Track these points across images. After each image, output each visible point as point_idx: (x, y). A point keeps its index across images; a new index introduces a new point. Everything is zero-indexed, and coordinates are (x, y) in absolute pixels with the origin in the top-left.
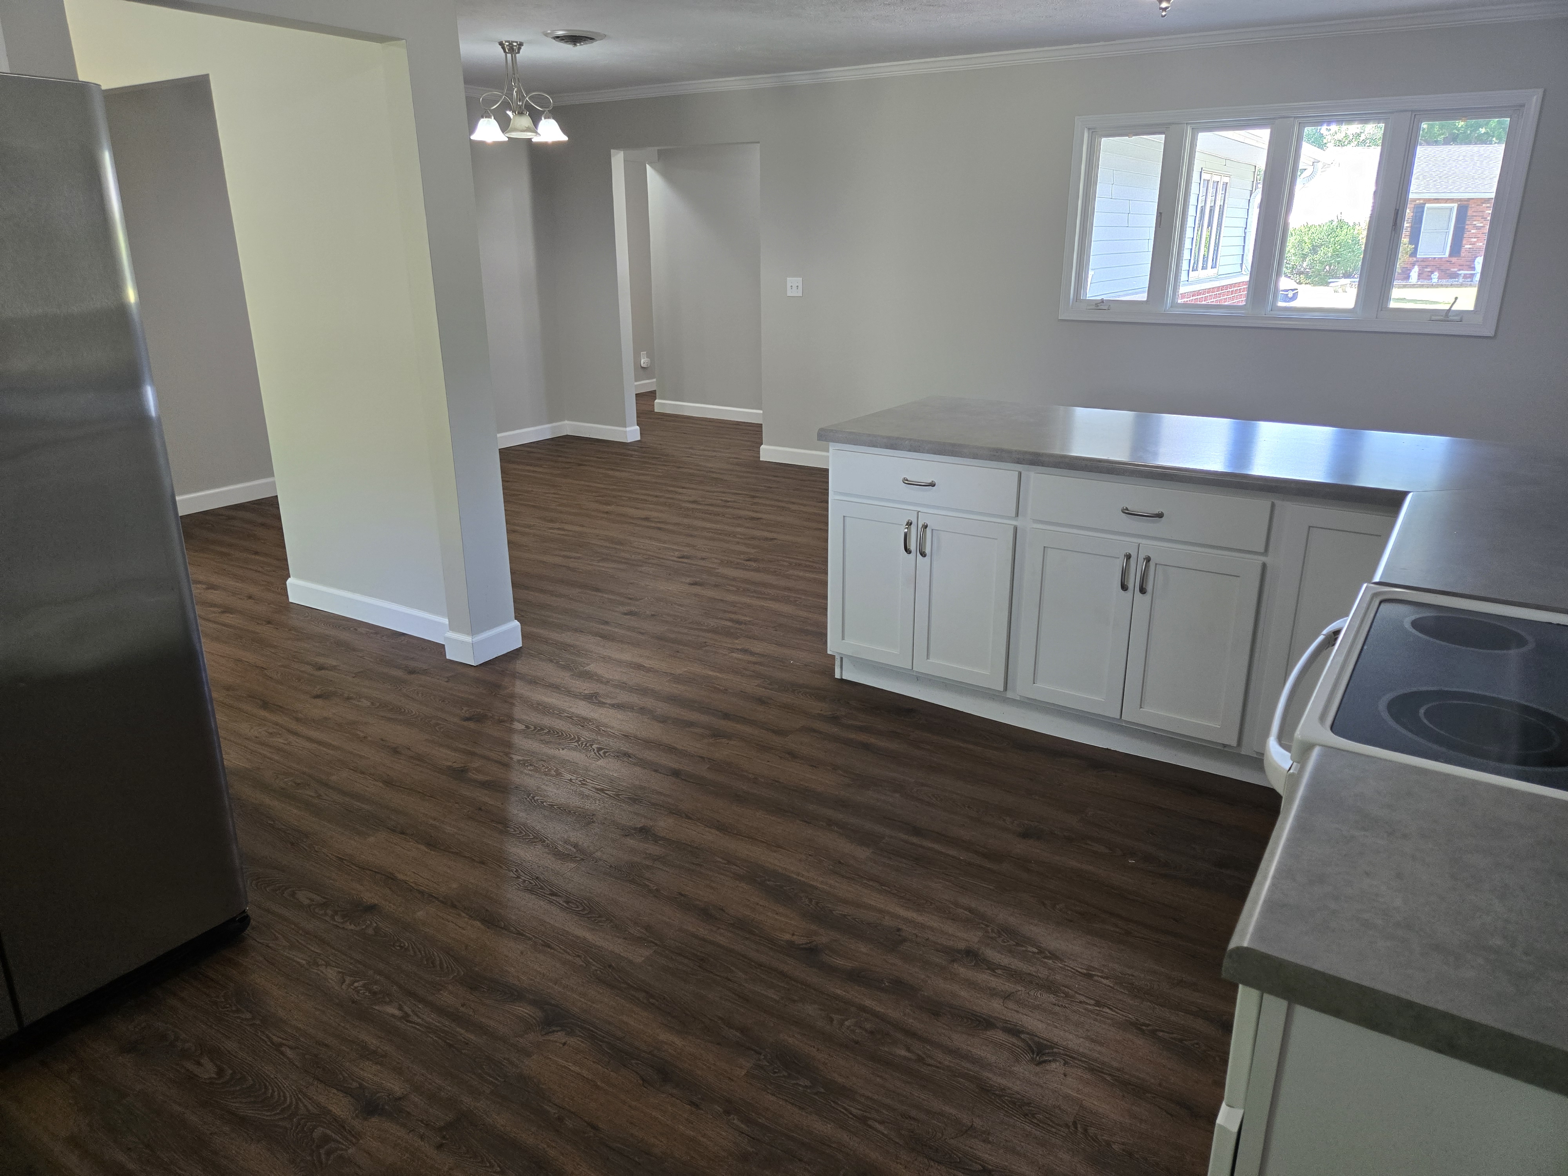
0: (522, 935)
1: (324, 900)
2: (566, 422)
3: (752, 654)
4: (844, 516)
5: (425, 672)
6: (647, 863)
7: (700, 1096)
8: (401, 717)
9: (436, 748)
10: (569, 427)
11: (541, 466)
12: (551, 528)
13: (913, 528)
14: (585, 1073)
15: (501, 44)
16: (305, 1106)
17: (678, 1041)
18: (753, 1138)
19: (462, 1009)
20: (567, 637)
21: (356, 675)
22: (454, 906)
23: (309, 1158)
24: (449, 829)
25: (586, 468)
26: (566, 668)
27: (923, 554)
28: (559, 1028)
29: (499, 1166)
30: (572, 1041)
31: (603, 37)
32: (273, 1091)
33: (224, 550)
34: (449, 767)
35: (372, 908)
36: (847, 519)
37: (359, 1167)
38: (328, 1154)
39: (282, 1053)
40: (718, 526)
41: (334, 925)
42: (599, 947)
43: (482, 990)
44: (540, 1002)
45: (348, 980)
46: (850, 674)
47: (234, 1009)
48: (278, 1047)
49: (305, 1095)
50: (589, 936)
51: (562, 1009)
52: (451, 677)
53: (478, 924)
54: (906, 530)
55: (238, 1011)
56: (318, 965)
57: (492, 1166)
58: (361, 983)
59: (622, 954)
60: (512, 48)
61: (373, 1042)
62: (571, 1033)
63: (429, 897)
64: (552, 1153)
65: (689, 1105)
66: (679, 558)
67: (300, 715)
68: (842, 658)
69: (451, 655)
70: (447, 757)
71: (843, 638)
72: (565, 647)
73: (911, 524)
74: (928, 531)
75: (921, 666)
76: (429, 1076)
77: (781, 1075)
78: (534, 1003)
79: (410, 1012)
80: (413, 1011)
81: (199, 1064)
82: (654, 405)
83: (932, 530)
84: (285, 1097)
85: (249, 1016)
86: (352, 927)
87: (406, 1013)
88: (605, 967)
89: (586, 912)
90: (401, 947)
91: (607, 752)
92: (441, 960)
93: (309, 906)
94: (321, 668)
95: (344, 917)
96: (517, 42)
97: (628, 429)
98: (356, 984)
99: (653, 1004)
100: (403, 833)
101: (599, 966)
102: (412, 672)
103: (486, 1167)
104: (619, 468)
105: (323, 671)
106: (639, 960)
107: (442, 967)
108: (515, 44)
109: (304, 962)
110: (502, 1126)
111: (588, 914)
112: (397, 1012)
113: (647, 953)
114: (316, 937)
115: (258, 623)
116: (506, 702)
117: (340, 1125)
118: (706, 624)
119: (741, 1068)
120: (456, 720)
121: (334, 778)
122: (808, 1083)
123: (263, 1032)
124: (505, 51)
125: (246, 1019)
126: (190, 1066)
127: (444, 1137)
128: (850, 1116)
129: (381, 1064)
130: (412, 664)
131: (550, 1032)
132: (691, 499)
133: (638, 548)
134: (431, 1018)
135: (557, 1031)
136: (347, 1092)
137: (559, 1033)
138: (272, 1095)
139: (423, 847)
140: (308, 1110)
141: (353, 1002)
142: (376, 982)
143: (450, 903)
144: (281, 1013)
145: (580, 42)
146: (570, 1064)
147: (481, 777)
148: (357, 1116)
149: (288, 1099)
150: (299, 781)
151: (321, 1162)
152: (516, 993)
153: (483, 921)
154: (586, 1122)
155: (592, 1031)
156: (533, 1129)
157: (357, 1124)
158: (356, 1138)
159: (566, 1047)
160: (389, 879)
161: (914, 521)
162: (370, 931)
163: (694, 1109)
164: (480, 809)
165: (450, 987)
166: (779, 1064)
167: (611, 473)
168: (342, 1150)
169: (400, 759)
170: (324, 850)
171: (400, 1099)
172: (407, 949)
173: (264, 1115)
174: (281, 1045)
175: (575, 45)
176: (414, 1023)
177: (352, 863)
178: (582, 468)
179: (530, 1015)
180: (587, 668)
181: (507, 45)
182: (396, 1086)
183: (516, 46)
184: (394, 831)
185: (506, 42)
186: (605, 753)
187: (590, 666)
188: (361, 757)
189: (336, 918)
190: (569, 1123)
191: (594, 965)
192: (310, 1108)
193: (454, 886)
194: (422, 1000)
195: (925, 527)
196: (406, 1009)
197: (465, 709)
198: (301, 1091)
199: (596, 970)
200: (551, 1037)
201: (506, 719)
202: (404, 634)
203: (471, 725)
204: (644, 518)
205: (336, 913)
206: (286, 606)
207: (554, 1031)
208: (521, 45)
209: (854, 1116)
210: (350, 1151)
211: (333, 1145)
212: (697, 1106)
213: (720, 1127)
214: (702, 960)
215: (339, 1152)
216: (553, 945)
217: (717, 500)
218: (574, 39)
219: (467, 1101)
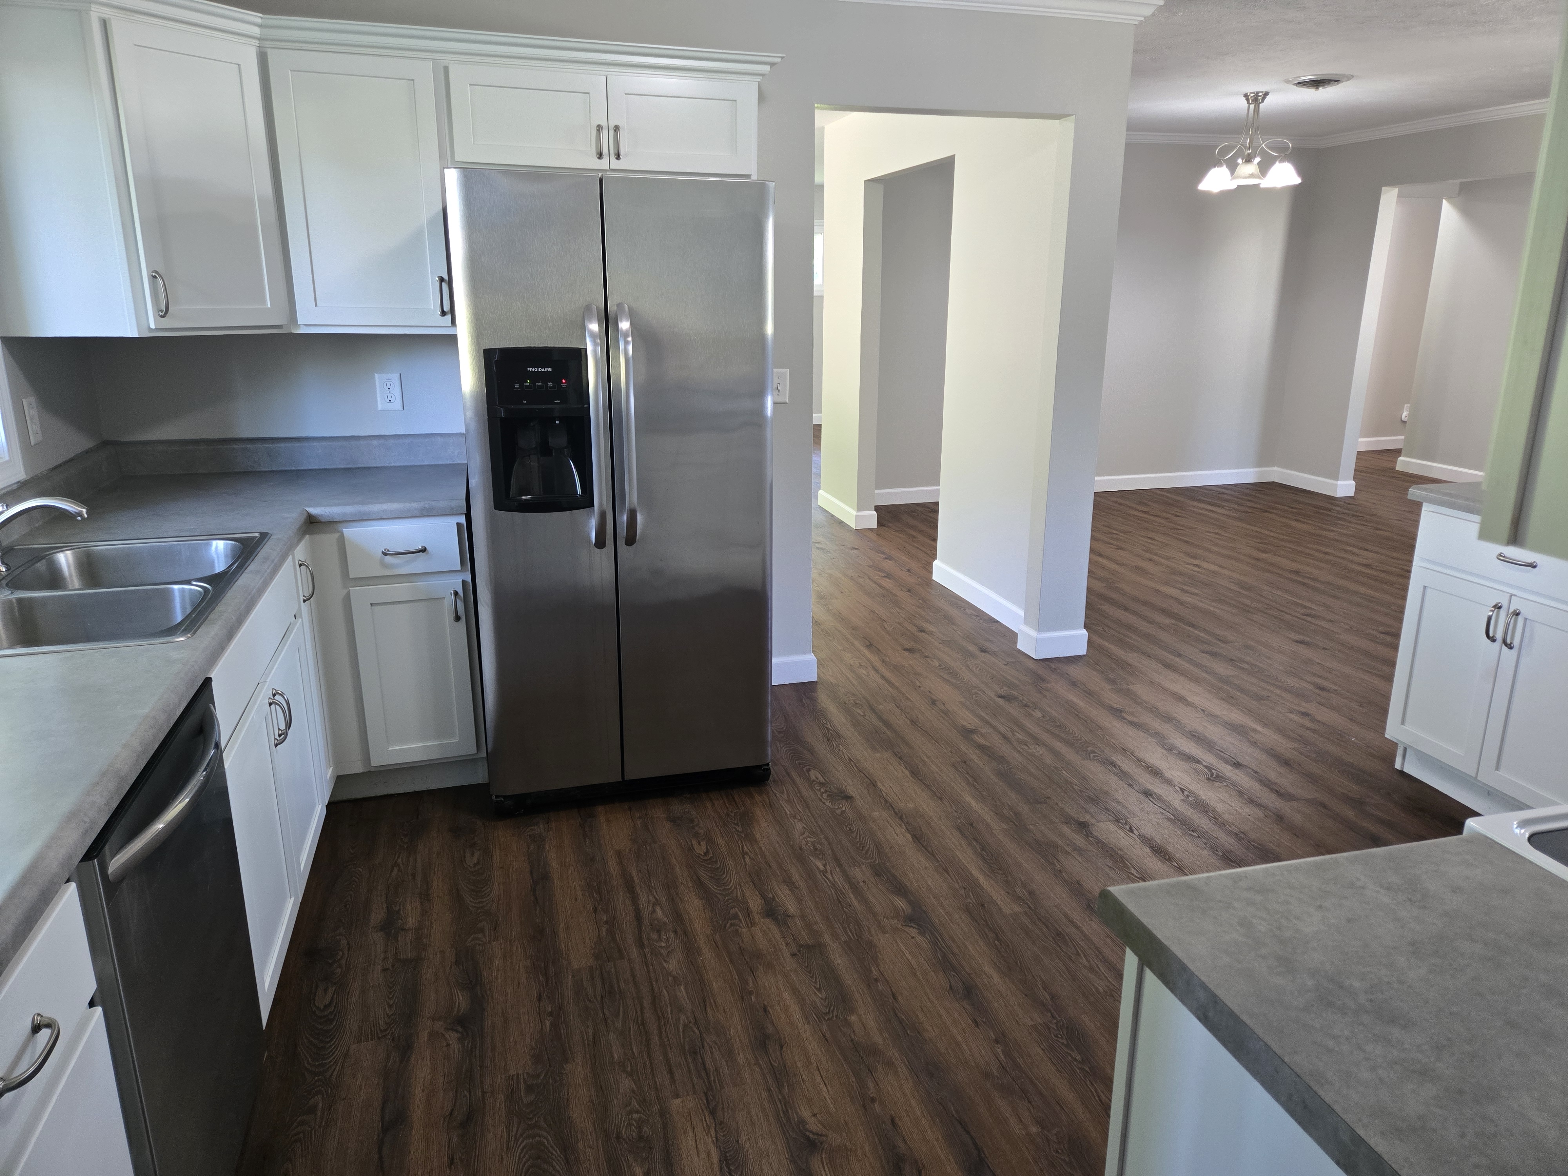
0: (934, 856)
1: (824, 782)
2: (1276, 468)
3: (1313, 720)
4: (1425, 587)
5: (994, 654)
6: (1067, 849)
7: (984, 1020)
8: (954, 681)
9: (964, 710)
10: (1277, 474)
11: (1223, 507)
12: (1188, 564)
13: (1503, 613)
14: (913, 962)
15: (1246, 96)
16: (737, 894)
17: (996, 978)
18: (1003, 1068)
19: (862, 884)
20: (1131, 657)
21: (943, 642)
22: (901, 818)
23: (720, 922)
24: (934, 768)
25: (1270, 515)
26: (1112, 682)
27: (1510, 647)
28: (916, 927)
29: (820, 985)
30: (919, 939)
31: (1349, 78)
32: (726, 876)
33: (914, 534)
34: (963, 726)
35: (848, 798)
36: (1429, 592)
37: (743, 941)
38: (732, 925)
39: (744, 858)
40: (1372, 593)
41: (819, 798)
42: (984, 889)
43: (883, 878)
44: (916, 904)
45: (807, 834)
46: (1412, 769)
47: (736, 822)
48: (744, 853)
49: (741, 887)
50: (981, 879)
51: (927, 916)
52: (1011, 662)
53: (909, 836)
54: (1491, 613)
55: (737, 824)
56: (796, 819)
57: (816, 982)
58: (812, 840)
59: (997, 902)
60: (1256, 99)
61: (796, 877)
62: (922, 934)
63: (889, 805)
64: (857, 996)
65: (972, 1021)
66: (1304, 615)
67: (887, 659)
68: (1405, 749)
69: (1021, 646)
70: (967, 719)
71: (1403, 723)
72: (1124, 665)
73: (1500, 608)
74: (1520, 619)
75: (1487, 777)
76: (815, 913)
77: (1061, 1041)
78: (910, 902)
79: (829, 871)
80: (831, 871)
81: (699, 843)
82: (1396, 463)
83: (1526, 619)
84: (730, 883)
85: (740, 829)
86: (830, 805)
87: (826, 870)
88: (978, 904)
89: (992, 862)
90: (850, 829)
91: (1098, 756)
92: (869, 848)
93: (814, 781)
94: (922, 630)
95: (828, 796)
96: (1262, 92)
97: (1340, 483)
98: (809, 839)
99: (996, 945)
100: (900, 758)
101: (974, 901)
102: (984, 651)
103: (812, 981)
104: (1305, 520)
105: (923, 633)
106: (1007, 911)
107: (866, 853)
108: (1260, 94)
109: (789, 813)
110: (838, 964)
111: (992, 863)
112: (821, 867)
113: (1017, 909)
114: (805, 801)
115: (902, 590)
116: (1040, 692)
117: (748, 913)
118: (1283, 681)
119: (1032, 1019)
120: (992, 695)
121: (881, 707)
122: (1078, 1058)
123: (742, 842)
124: (1248, 102)
125: (738, 831)
126: (694, 842)
127: (799, 951)
128: (1097, 1099)
129: (792, 891)
130: (988, 645)
131: (908, 926)
132: (1366, 562)
133: (1265, 598)
134: (838, 879)
135: (914, 928)
136: (763, 897)
137: (914, 930)
138: (725, 878)
139: (907, 772)
140: (737, 896)
141: (801, 849)
142: (821, 844)
143: (900, 816)
144: (758, 836)
145: (1323, 86)
146: (907, 952)
147: (982, 741)
148: (760, 913)
149: (731, 885)
150: (858, 702)
151: (725, 927)
152: (903, 890)
153: (914, 836)
154: (891, 990)
155: (938, 940)
156: (855, 976)
157: (757, 917)
158: (752, 925)
159: (912, 940)
160: (872, 784)
161: (1505, 604)
162: (839, 812)
163: (973, 1025)
164: (965, 762)
165: (864, 867)
166: (1065, 1033)
167: (1293, 523)
168: (740, 927)
169: (933, 709)
170: (844, 751)
171: (789, 916)
172: (852, 832)
173: (713, 887)
174: (747, 853)
175: (1317, 89)
176: (828, 879)
177: (856, 765)
178: (1265, 514)
179: (903, 909)
180: (1131, 687)
181: (1252, 97)
182: (792, 908)
183: (1261, 96)
184: (896, 755)
185: (1251, 93)
186: (1094, 756)
187: (1134, 686)
188: (908, 699)
189: (824, 795)
190: (880, 986)
191: (971, 899)
192: (739, 895)
193: (911, 806)
194: (840, 866)
195: (1517, 614)
196: (828, 867)
197: (1005, 688)
198: (740, 884)
199: (970, 903)
200: (907, 929)
201: (1031, 705)
202: (997, 622)
203: (1001, 701)
204: (1294, 571)
205: (826, 791)
206: (928, 582)
207: (912, 926)
208: (1266, 94)
209: (1101, 1101)
210: (744, 930)
211: (737, 922)
212: (977, 1025)
213: (984, 1047)
214: (1058, 935)
215: (738, 927)
216: (951, 873)
217: (1396, 567)
218: (1317, 83)
219: (827, 938)
